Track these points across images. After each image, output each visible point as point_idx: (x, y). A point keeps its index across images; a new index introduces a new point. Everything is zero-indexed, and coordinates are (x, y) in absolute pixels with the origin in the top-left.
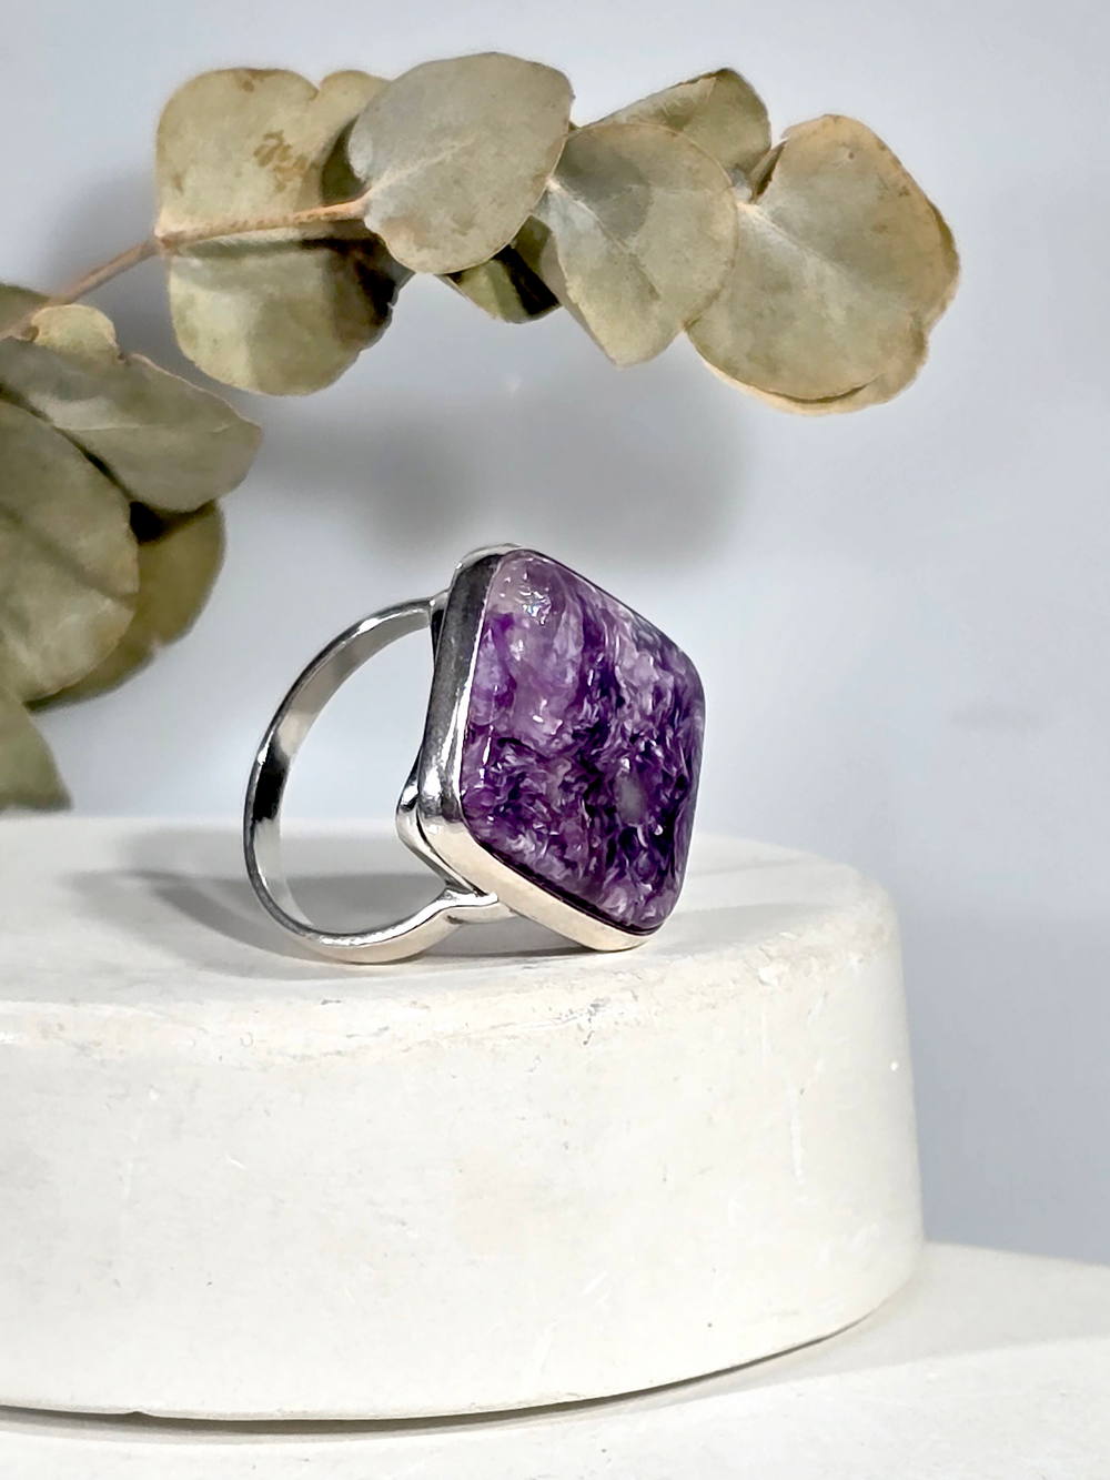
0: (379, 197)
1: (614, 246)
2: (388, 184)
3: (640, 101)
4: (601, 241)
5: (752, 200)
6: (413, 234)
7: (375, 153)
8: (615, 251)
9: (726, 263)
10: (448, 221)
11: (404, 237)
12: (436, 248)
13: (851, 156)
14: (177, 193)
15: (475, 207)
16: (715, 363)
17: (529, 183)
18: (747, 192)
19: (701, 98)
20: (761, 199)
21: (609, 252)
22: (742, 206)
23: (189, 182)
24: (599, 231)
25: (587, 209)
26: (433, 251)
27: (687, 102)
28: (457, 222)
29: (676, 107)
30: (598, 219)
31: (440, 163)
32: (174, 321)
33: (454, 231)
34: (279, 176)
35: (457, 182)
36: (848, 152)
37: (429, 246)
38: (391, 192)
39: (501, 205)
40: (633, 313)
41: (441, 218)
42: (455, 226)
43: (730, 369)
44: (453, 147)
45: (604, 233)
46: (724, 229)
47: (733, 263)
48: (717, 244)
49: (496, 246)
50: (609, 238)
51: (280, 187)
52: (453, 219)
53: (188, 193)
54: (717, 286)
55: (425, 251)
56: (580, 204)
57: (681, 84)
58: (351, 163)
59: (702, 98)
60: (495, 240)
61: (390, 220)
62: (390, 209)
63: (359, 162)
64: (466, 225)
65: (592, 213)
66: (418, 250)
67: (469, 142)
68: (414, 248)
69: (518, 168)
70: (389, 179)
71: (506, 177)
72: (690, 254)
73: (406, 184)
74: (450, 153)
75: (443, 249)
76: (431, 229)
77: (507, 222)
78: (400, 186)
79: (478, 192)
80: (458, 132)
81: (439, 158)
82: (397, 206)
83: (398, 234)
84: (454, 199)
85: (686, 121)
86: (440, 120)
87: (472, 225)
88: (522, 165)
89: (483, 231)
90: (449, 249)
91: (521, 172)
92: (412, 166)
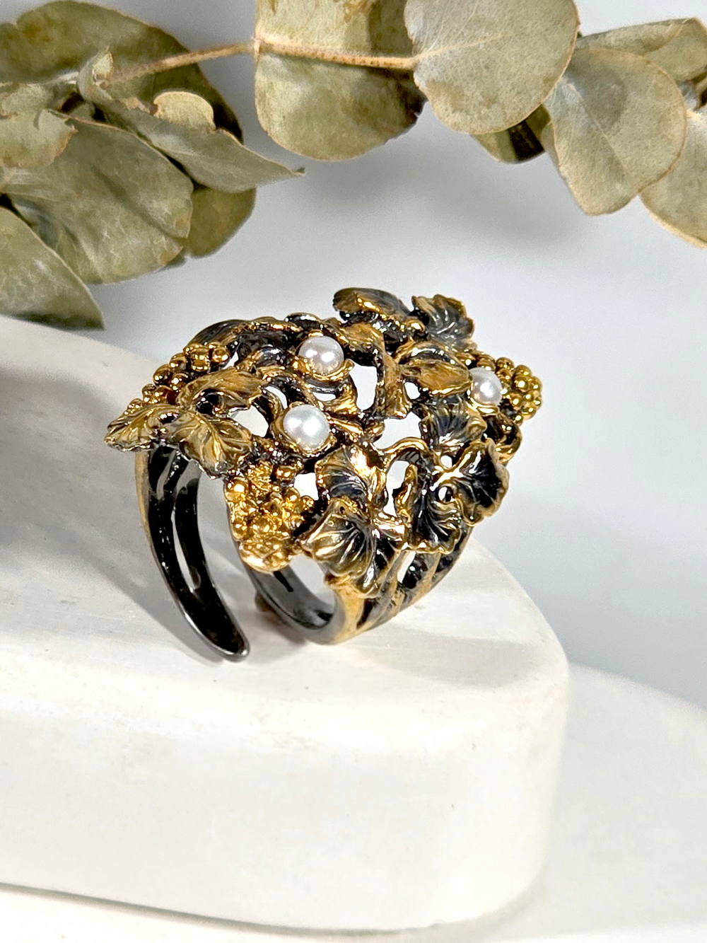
0: (425, 62)
1: (594, 123)
2: (438, 52)
3: (625, 29)
4: (584, 116)
5: (696, 109)
6: (450, 98)
7: (425, 25)
8: (592, 126)
9: (674, 154)
10: (477, 93)
11: (443, 98)
12: (467, 112)
14: (271, 12)
15: (499, 90)
16: (653, 210)
17: (541, 82)
18: (694, 102)
19: (669, 36)
20: (703, 108)
21: (589, 126)
22: (690, 112)
23: (280, 7)
24: (583, 110)
25: (575, 90)
26: (465, 114)
27: (660, 37)
28: (483, 97)
29: (652, 39)
30: (582, 100)
31: (475, 49)
32: (257, 100)
33: (480, 103)
34: (347, 11)
35: (487, 67)
37: (461, 111)
38: (435, 62)
39: (519, 93)
40: (603, 177)
41: (473, 92)
42: (480, 98)
43: (664, 216)
44: (485, 37)
45: (586, 111)
46: (676, 131)
47: (679, 155)
48: (670, 142)
49: (510, 121)
50: (590, 116)
51: (347, 18)
52: (482, 93)
53: (279, 14)
54: (666, 169)
55: (458, 114)
56: (572, 86)
57: (657, 23)
58: (406, 25)
59: (671, 37)
60: (511, 118)
61: (434, 81)
62: (435, 74)
63: (413, 26)
64: (491, 101)
65: (578, 94)
66: (453, 112)
67: (500, 36)
68: (450, 110)
69: (533, 68)
70: (435, 50)
71: (525, 73)
72: (649, 143)
73: (448, 58)
74: (483, 42)
75: (473, 115)
76: (465, 98)
77: (521, 106)
78: (443, 59)
79: (502, 80)
80: (490, 26)
81: (474, 44)
82: (439, 73)
83: (438, 95)
84: (484, 79)
85: (657, 48)
86: (476, 12)
87: (495, 102)
88: (537, 67)
89: (503, 109)
90: (476, 116)
91: (537, 72)
92: (454, 45)
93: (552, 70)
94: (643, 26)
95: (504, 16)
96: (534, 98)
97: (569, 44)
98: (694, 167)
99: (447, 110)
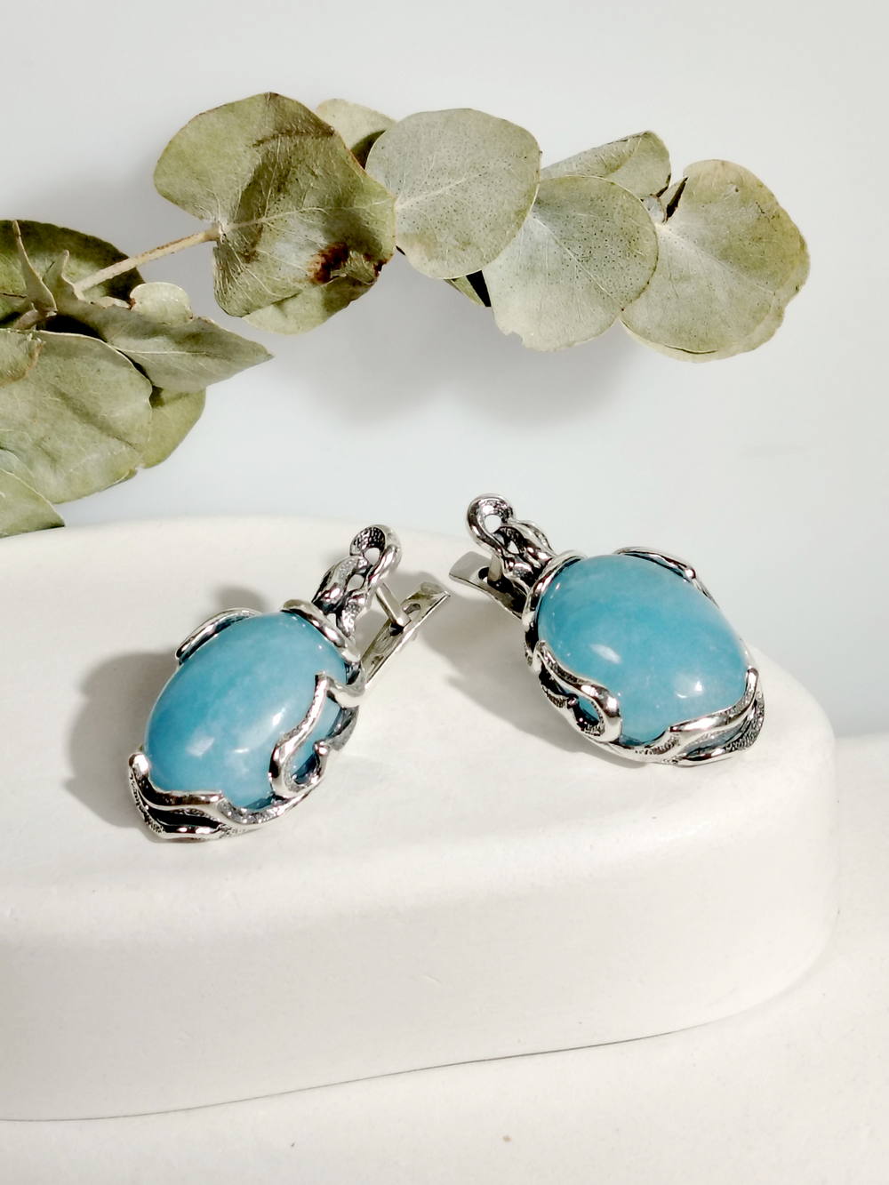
1: (565, 253)
2: (403, 206)
3: (585, 152)
4: (555, 248)
5: (664, 221)
6: (424, 248)
8: (565, 257)
9: (650, 269)
10: (450, 238)
11: (416, 249)
12: (443, 259)
13: (737, 191)
15: (471, 231)
17: (512, 216)
18: (662, 215)
19: (629, 152)
20: (669, 219)
21: (562, 258)
24: (552, 242)
26: (441, 261)
27: (620, 155)
28: (457, 240)
29: (612, 158)
30: (551, 232)
31: (441, 196)
33: (455, 247)
35: (456, 211)
36: (735, 187)
37: (437, 259)
38: (403, 215)
39: (492, 230)
40: (584, 303)
41: (447, 238)
42: (455, 243)
44: (450, 183)
45: (557, 242)
46: (646, 247)
47: (654, 269)
48: (644, 259)
50: (561, 246)
54: (645, 284)
55: (434, 261)
57: (615, 142)
59: (631, 152)
61: (405, 234)
64: (465, 243)
66: (430, 260)
67: (464, 180)
68: (426, 259)
69: (503, 204)
70: (402, 204)
71: (494, 210)
72: (623, 263)
73: (415, 209)
74: (448, 187)
75: (448, 260)
76: (438, 245)
77: (496, 242)
78: (411, 211)
79: (473, 220)
80: (453, 173)
81: (440, 192)
82: (409, 225)
83: (412, 246)
84: (454, 223)
85: (618, 167)
86: (437, 161)
87: (469, 244)
88: (506, 202)
89: (478, 248)
90: (453, 260)
91: (506, 207)
92: (419, 195)
93: (522, 202)
94: (602, 146)
95: (465, 159)
96: (508, 232)
97: (535, 174)
98: (670, 279)
99: (423, 259)
